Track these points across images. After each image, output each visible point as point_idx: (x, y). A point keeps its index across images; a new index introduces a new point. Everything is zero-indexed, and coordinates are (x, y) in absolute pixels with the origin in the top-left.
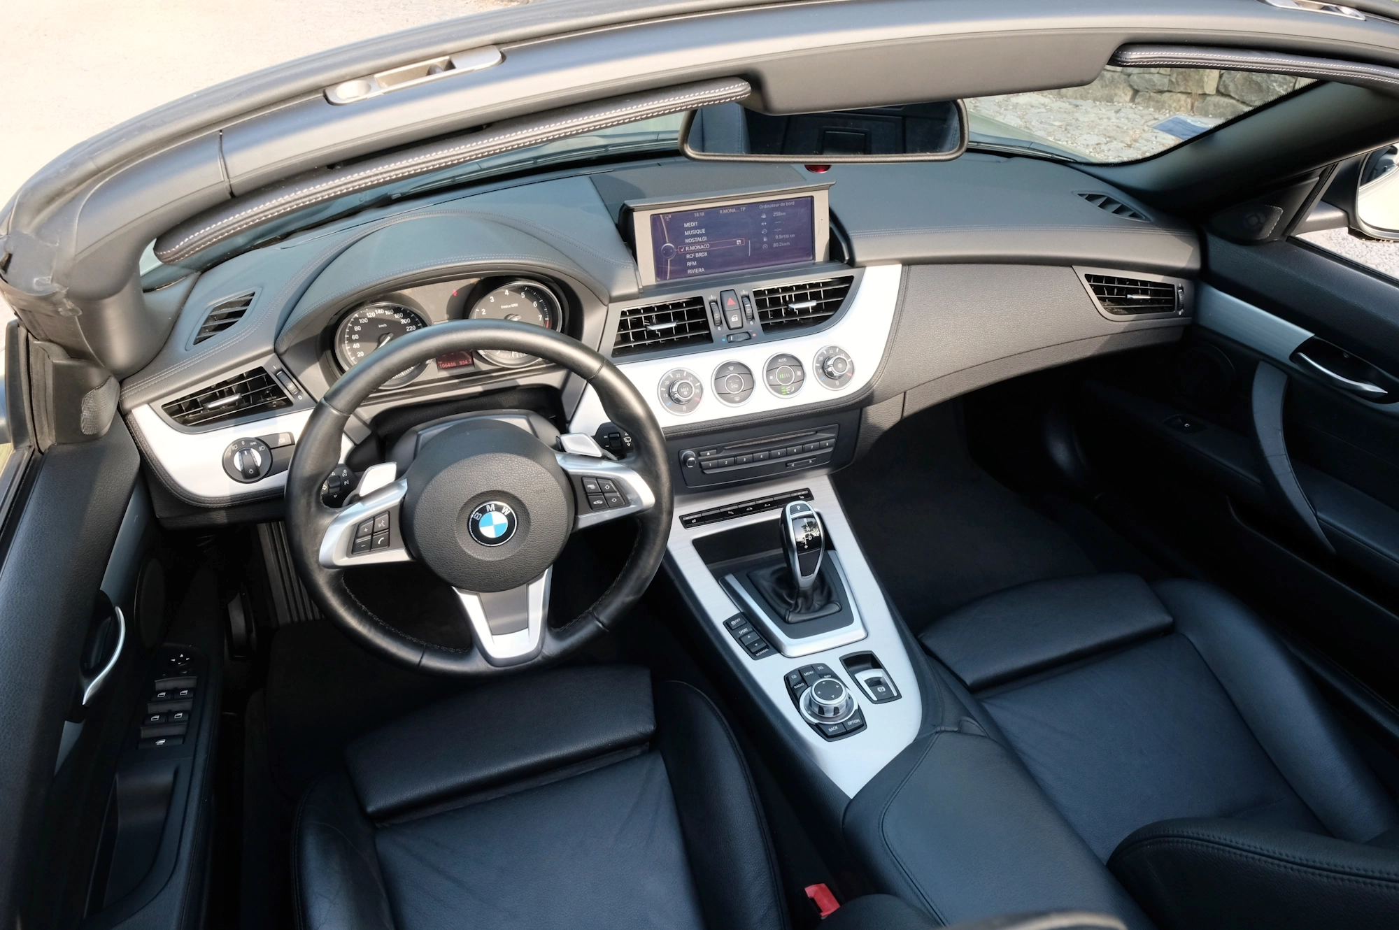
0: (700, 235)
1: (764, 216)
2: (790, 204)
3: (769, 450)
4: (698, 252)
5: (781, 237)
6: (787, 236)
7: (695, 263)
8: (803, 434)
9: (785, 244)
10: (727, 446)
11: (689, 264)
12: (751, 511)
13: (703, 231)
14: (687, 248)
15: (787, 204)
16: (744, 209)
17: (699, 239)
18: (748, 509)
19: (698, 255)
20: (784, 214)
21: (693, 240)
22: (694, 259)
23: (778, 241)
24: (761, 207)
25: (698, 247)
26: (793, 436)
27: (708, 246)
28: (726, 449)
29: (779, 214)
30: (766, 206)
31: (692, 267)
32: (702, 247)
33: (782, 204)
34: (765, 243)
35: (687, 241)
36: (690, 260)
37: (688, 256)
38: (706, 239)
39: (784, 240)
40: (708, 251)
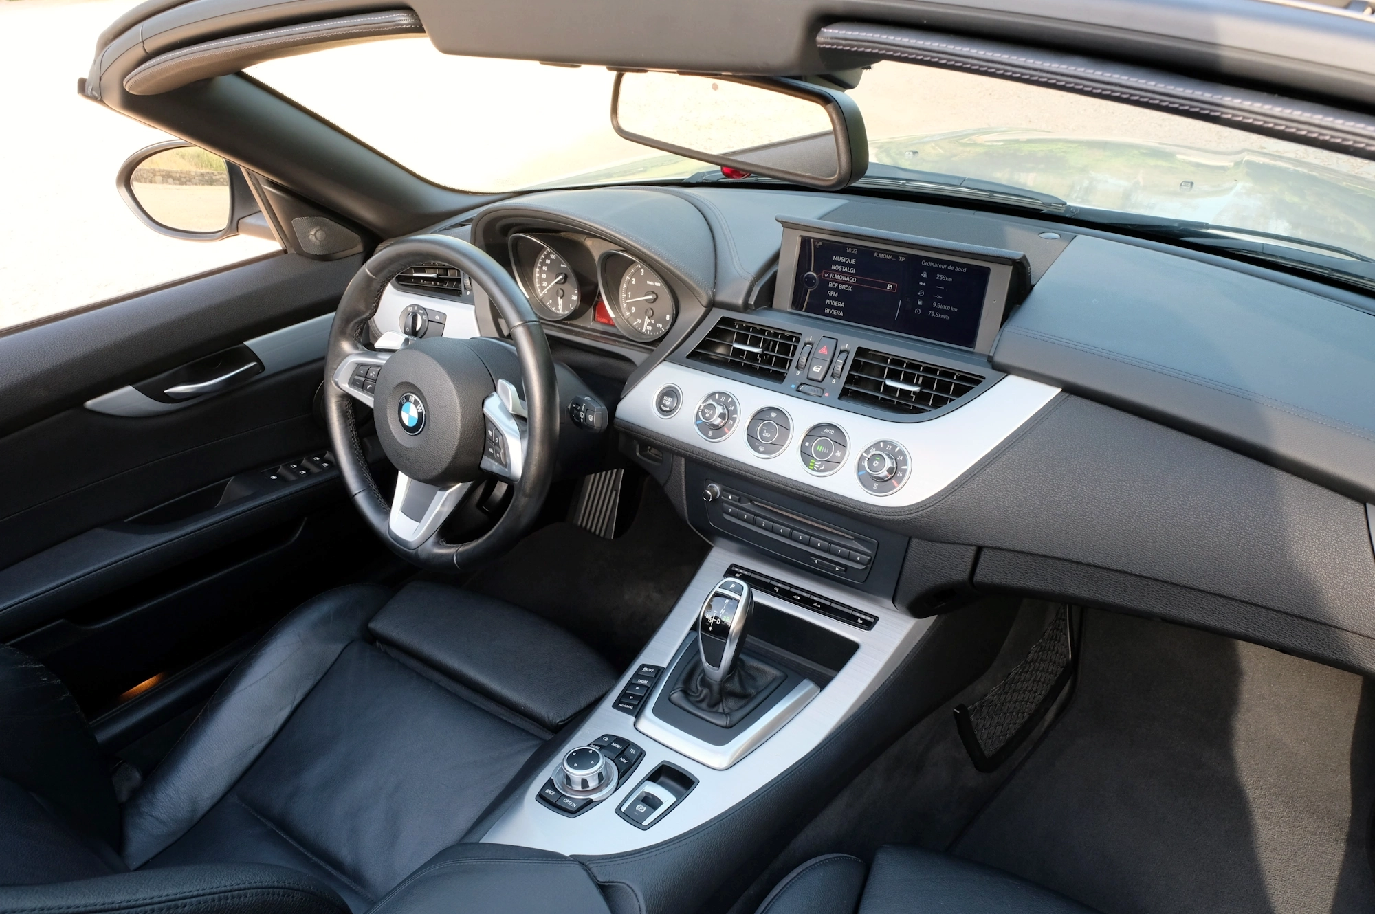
0: (849, 266)
1: (925, 275)
2: (961, 270)
3: (792, 528)
4: (843, 284)
5: (940, 306)
6: (948, 308)
7: (836, 295)
8: (840, 533)
9: (943, 317)
10: (757, 501)
11: (830, 293)
12: (797, 600)
13: (853, 261)
14: (832, 275)
15: (957, 269)
16: (903, 259)
17: (846, 269)
18: (795, 597)
19: (842, 287)
20: (950, 280)
21: (840, 268)
22: (837, 290)
23: (936, 310)
24: (925, 263)
25: (843, 277)
26: (828, 529)
27: (854, 280)
28: (754, 504)
29: (943, 278)
30: (930, 264)
31: (832, 298)
32: (848, 279)
33: (951, 268)
34: (920, 306)
35: (834, 267)
36: (832, 289)
37: (831, 284)
38: (853, 272)
39: (942, 311)
40: (854, 286)
